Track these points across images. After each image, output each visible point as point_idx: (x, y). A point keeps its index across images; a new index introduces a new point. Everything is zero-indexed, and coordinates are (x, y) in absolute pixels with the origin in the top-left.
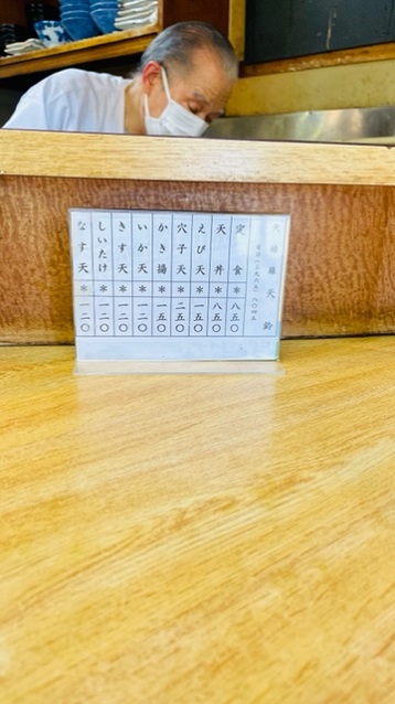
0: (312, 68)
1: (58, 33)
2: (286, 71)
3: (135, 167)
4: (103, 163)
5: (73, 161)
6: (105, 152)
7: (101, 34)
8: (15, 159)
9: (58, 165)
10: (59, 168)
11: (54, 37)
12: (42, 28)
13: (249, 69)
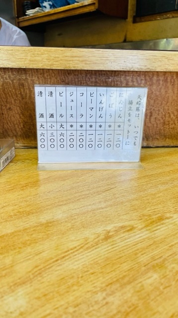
0: (168, 18)
1: (50, 4)
2: (156, 20)
3: (86, 64)
4: (71, 62)
5: (57, 61)
6: (73, 57)
7: (69, 4)
8: (30, 61)
9: (50, 63)
10: (51, 65)
11: (48, 7)
12: (43, 2)
13: (138, 19)
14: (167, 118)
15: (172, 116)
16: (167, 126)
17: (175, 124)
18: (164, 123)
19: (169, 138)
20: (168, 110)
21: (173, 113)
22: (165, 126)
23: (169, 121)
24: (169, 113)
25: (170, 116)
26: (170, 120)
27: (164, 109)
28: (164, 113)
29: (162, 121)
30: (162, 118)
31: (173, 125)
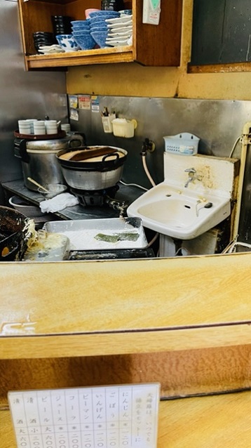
1: (71, 42)
2: (218, 72)
7: (99, 47)
11: (69, 45)
12: (61, 39)
13: (194, 68)
14: (200, 364)
15: (207, 361)
16: (201, 372)
17: (211, 369)
18: (196, 370)
19: (204, 385)
20: (201, 355)
21: (208, 358)
22: (198, 373)
23: (202, 367)
24: (202, 358)
25: (204, 362)
26: (204, 365)
27: (195, 355)
28: (195, 359)
29: (193, 368)
30: (194, 365)
31: (209, 371)
